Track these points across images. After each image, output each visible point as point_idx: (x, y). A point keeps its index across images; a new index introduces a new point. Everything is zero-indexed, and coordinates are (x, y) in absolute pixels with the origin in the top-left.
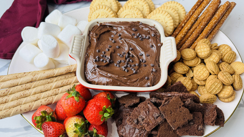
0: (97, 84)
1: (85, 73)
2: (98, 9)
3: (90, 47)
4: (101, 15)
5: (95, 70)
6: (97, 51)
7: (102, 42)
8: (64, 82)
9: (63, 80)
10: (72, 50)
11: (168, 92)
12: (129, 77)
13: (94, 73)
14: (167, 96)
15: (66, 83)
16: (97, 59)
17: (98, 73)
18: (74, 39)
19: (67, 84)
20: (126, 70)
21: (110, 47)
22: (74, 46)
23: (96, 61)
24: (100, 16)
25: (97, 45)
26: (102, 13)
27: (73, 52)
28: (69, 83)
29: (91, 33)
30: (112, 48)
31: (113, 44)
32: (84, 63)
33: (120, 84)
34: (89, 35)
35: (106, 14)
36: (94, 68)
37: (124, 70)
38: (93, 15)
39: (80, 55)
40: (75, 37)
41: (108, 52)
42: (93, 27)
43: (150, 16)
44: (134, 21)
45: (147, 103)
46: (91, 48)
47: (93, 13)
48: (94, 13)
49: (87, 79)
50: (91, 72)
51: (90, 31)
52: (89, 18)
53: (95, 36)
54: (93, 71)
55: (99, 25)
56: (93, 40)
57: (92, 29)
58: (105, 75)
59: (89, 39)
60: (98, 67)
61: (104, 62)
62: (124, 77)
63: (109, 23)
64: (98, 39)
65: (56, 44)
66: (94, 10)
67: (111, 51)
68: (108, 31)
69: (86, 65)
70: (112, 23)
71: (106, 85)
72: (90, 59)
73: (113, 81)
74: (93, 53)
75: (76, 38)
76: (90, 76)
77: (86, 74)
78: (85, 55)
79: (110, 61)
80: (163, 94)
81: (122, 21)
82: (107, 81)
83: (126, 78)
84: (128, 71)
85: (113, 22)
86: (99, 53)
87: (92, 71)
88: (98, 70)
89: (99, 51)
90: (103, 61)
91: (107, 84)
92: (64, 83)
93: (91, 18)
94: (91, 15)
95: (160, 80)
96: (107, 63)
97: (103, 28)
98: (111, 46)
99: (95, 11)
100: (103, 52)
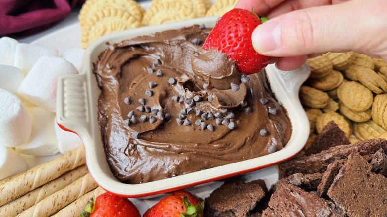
0: (151, 179)
1: (109, 162)
2: (101, 19)
3: (104, 98)
4: (109, 28)
5: (135, 147)
6: (126, 100)
7: (131, 81)
8: (60, 197)
9: (54, 194)
10: (63, 112)
11: (322, 151)
12: (222, 140)
13: (134, 154)
14: (324, 159)
15: (65, 198)
16: (133, 119)
17: (143, 152)
18: (63, 85)
19: (67, 203)
20: (209, 127)
21: (154, 86)
22: (66, 101)
23: (131, 124)
24: (108, 33)
25: (122, 89)
26: (111, 24)
27: (67, 115)
28: (71, 199)
29: (99, 67)
30: (160, 87)
31: (157, 79)
32: (100, 138)
33: (209, 162)
34: (94, 72)
35: (120, 24)
36: (131, 141)
37: (206, 128)
38: (92, 33)
39: (88, 120)
40: (63, 80)
41: (152, 98)
42: (98, 55)
43: (211, 14)
44: (187, 26)
45: (288, 190)
46: (108, 98)
47: (90, 29)
48: (93, 28)
49: (119, 175)
50: (126, 155)
51: (95, 63)
52: (83, 42)
53: (109, 71)
54: (129, 151)
55: (112, 48)
56: (109, 80)
57: (98, 60)
58: (165, 151)
59: (97, 80)
60: (139, 137)
61: (151, 121)
62: (211, 142)
63: (133, 39)
64: (120, 76)
65: (19, 107)
66: (91, 23)
67: (157, 94)
68: (137, 57)
69: (108, 140)
70: (139, 38)
71: (176, 175)
72: (113, 123)
73: (189, 160)
74: (117, 108)
75: (66, 83)
76: (125, 165)
77: (114, 163)
78: (99, 117)
79: (163, 116)
80: (313, 160)
81: (160, 32)
82: (175, 165)
83: (218, 145)
84: (214, 128)
85: (142, 35)
86: (132, 105)
87: (127, 152)
88: (141, 144)
89: (130, 101)
90: (147, 120)
91: (178, 171)
92: (59, 200)
93: (87, 40)
94: (88, 34)
95: (291, 130)
96: (158, 123)
97: (124, 52)
98: (155, 83)
99: (94, 24)
100: (141, 100)
